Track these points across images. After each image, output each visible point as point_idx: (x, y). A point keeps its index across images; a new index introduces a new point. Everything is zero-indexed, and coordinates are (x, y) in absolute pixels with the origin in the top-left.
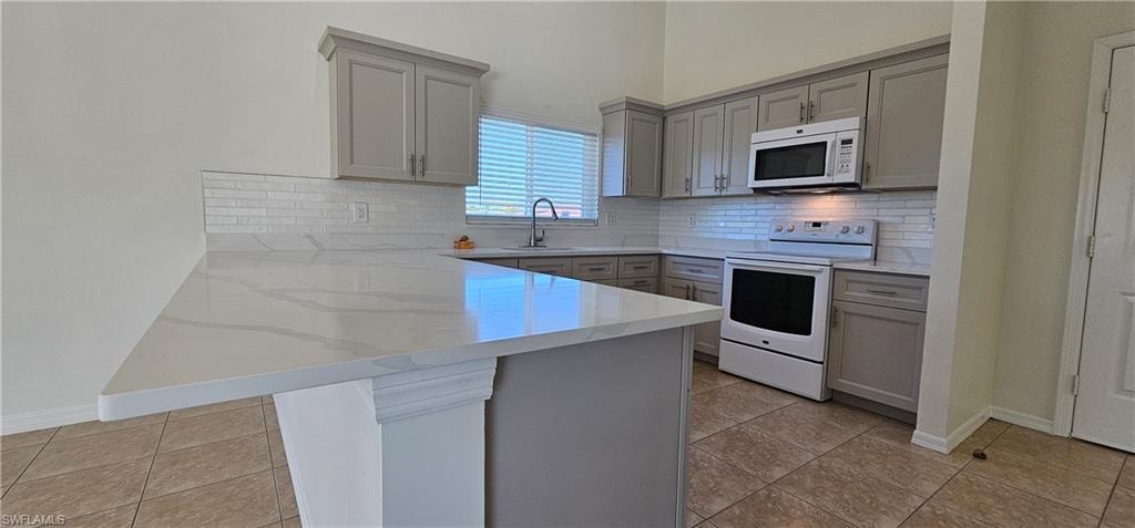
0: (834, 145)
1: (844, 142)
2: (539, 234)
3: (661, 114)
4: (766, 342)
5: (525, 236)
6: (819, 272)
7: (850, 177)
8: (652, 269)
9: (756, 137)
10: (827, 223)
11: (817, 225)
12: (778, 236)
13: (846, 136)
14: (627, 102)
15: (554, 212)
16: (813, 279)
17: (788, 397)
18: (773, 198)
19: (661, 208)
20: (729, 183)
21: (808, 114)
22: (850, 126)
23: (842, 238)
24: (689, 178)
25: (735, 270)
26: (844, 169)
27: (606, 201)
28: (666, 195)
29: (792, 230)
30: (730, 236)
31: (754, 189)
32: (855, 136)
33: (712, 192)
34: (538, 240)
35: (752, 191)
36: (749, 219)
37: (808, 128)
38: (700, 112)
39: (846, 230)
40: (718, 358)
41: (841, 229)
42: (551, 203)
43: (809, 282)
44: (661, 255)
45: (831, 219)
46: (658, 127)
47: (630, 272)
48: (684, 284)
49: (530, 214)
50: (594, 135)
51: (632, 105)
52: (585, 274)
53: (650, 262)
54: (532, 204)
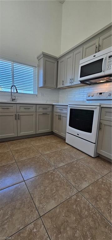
0: (106, 59)
1: (109, 57)
2: (14, 98)
3: (57, 60)
4: (78, 134)
5: (9, 98)
6: (96, 108)
7: (111, 71)
8: (50, 109)
9: (81, 61)
10: (104, 93)
11: (101, 94)
13: (110, 54)
14: (43, 54)
15: (17, 90)
16: (93, 111)
17: (83, 154)
18: (89, 86)
19: (60, 92)
20: (74, 81)
23: (109, 98)
24: (63, 80)
25: (71, 109)
26: (109, 68)
27: (40, 88)
28: (58, 87)
29: (93, 96)
31: (80, 81)
33: (69, 84)
34: (13, 100)
35: (80, 83)
36: (81, 94)
37: (97, 54)
38: (67, 57)
39: (110, 95)
40: (65, 138)
41: (108, 94)
42: (16, 87)
43: (92, 112)
44: (53, 105)
45: (107, 91)
46: (56, 64)
47: (41, 110)
48: (58, 114)
49: (10, 91)
50: (36, 67)
51: (45, 55)
52: (22, 110)
53: (49, 107)
54: (10, 88)
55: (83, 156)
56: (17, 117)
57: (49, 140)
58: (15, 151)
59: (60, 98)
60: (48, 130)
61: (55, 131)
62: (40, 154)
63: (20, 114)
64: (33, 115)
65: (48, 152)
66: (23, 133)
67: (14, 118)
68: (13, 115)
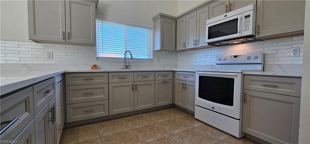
0: (241, 19)
1: (246, 17)
2: (127, 64)
3: (175, 20)
4: (213, 108)
5: (122, 65)
7: (250, 32)
8: (170, 76)
9: (208, 22)
10: (240, 56)
11: (236, 57)
12: (219, 62)
13: (247, 14)
14: (160, 15)
15: (132, 56)
17: (223, 134)
18: (217, 48)
19: (178, 55)
20: (199, 43)
21: (229, 8)
22: (249, 9)
23: (247, 62)
24: (185, 42)
25: (200, 76)
26: (246, 29)
27: (155, 52)
28: (177, 50)
29: (225, 60)
30: (201, 64)
31: (208, 43)
32: (251, 13)
33: (193, 47)
34: (127, 67)
36: (209, 57)
37: (229, 14)
38: (188, 17)
39: (249, 58)
40: (194, 113)
41: (246, 58)
42: (130, 53)
44: (174, 72)
45: (242, 54)
46: (174, 25)
47: (160, 78)
48: (182, 82)
49: (124, 57)
50: (151, 29)
51: (163, 16)
52: (140, 78)
53: (169, 74)
54: (124, 53)
55: (223, 137)
56: (134, 88)
57: (172, 114)
58: (136, 129)
59: (178, 62)
60: (169, 102)
61: (178, 103)
62: (168, 134)
63: (138, 83)
64: (151, 84)
65: (177, 132)
66: (140, 107)
67: (131, 89)
68: (130, 86)
